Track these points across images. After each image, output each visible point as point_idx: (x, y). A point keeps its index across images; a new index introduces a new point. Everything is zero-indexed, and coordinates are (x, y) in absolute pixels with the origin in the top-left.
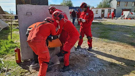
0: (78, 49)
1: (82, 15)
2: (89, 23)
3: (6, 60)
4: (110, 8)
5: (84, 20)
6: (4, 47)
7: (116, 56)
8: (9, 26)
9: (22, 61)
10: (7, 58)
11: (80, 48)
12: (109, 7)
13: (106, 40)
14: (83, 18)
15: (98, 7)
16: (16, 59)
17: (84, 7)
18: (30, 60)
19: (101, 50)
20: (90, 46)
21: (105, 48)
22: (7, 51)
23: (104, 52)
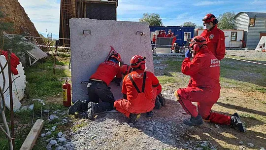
12: (233, 27)
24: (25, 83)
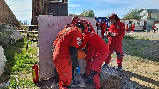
0: (104, 69)
1: (112, 28)
2: (120, 38)
3: (21, 78)
4: (139, 19)
5: (114, 34)
6: (18, 62)
7: (154, 80)
8: (24, 38)
9: (39, 80)
10: (22, 76)
11: (107, 67)
12: (137, 18)
13: (139, 58)
14: (113, 32)
15: (125, 18)
16: (33, 77)
17: (114, 19)
18: (48, 79)
19: (134, 71)
20: (120, 65)
21: (138, 68)
22: (22, 67)
23: (137, 73)
24: (4, 62)
